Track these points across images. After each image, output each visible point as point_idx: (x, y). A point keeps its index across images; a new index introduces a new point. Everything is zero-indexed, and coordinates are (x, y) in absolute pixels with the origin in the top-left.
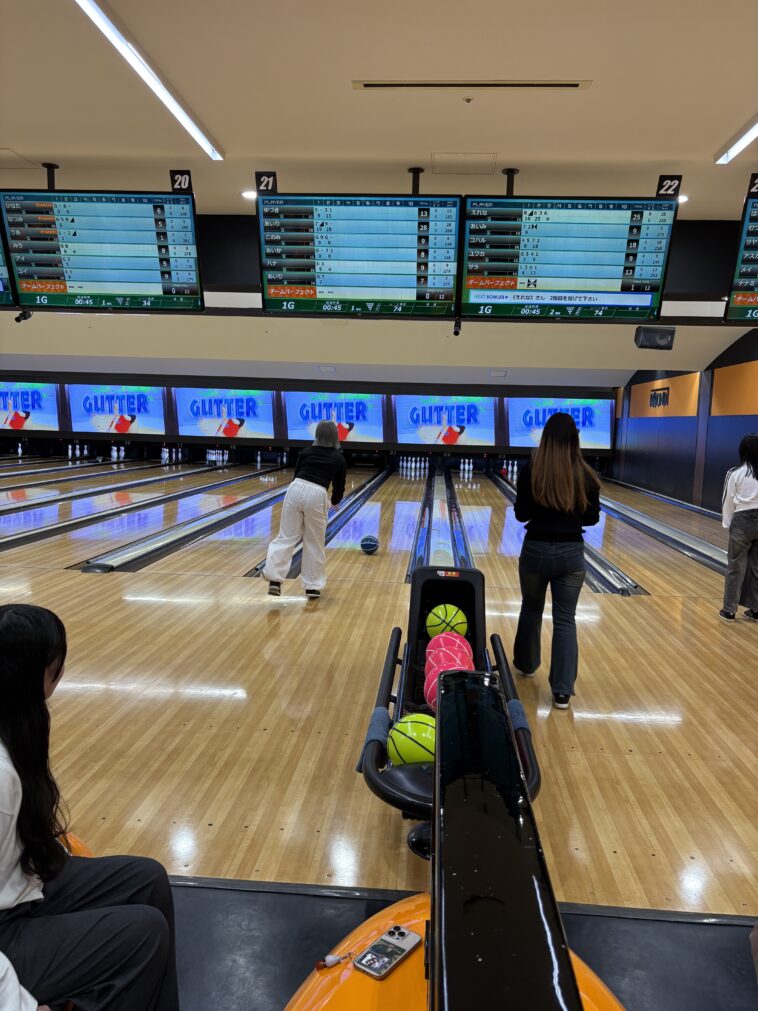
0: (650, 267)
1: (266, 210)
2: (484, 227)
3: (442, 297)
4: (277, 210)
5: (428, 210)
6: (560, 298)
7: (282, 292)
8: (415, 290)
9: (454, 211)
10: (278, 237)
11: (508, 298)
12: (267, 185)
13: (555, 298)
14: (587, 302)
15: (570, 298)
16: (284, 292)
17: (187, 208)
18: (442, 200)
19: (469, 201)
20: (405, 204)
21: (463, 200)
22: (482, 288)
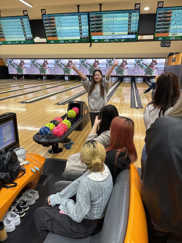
0: (134, 28)
1: (44, 19)
2: (94, 20)
3: (86, 38)
4: (47, 18)
5: (81, 16)
6: (113, 37)
7: (51, 39)
8: (80, 37)
9: (86, 16)
10: (48, 25)
11: (101, 38)
12: (44, 12)
13: (112, 37)
14: (120, 38)
15: (116, 37)
16: (51, 38)
17: (27, 19)
18: (84, 13)
19: (90, 13)
20: (75, 15)
21: (88, 13)
22: (95, 35)
